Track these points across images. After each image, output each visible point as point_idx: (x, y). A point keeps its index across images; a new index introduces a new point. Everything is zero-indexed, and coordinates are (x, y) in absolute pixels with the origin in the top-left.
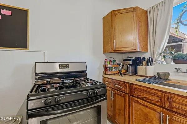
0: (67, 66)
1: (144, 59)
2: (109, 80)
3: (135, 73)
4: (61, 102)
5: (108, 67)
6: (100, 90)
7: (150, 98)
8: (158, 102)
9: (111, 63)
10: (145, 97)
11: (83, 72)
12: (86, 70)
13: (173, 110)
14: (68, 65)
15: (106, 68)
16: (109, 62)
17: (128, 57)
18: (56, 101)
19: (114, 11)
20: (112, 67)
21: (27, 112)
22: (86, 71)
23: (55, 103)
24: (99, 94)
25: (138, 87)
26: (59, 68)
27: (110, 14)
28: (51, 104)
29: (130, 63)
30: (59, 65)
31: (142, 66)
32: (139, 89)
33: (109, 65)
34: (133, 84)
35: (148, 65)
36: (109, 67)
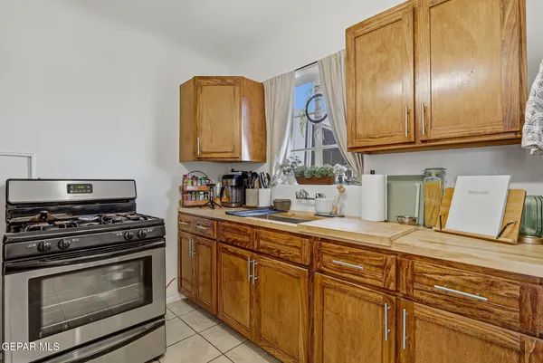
0: (87, 188)
1: (255, 175)
2: (189, 218)
3: (242, 203)
4: (70, 247)
5: (188, 192)
6: (150, 230)
7: (240, 239)
8: (248, 243)
9: (195, 183)
10: (235, 240)
11: (127, 200)
12: (133, 196)
13: (261, 250)
14: (91, 185)
15: (184, 192)
16: (190, 181)
17: (233, 171)
18: (61, 245)
19: (200, 77)
20: (199, 191)
21: (3, 264)
22: (134, 199)
23: (57, 249)
24: (147, 237)
25: (229, 225)
26: (69, 192)
27: (192, 82)
28: (52, 250)
29: (234, 182)
30: (69, 186)
31: (253, 188)
32: (230, 227)
33: (189, 188)
34: (223, 221)
35: (261, 187)
36: (191, 192)
